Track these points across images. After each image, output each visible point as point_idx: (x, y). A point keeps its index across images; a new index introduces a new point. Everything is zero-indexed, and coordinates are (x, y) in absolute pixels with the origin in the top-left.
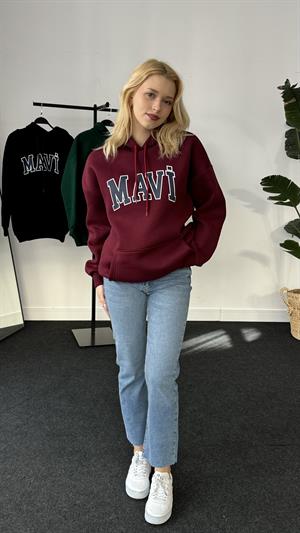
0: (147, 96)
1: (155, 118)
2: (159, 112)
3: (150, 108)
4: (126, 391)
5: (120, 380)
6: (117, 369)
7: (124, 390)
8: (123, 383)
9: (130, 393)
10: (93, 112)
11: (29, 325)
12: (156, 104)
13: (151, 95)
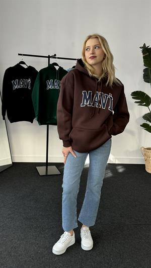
11: (14, 164)
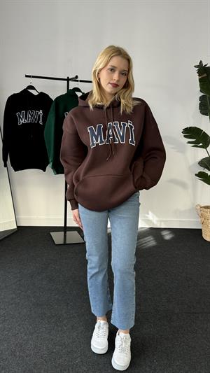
0: (109, 71)
1: (115, 86)
2: (118, 81)
3: (112, 79)
4: (94, 278)
5: (89, 271)
6: (86, 262)
7: (91, 277)
8: (90, 272)
9: (96, 280)
10: (66, 82)
12: (116, 76)
13: (112, 70)
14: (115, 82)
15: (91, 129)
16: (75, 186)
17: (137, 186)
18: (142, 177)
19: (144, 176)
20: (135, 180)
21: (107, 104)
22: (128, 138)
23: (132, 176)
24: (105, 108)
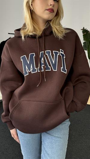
14: (51, 7)
15: (24, 58)
16: (11, 111)
17: (68, 111)
18: (73, 101)
19: (75, 100)
20: (67, 106)
21: (39, 33)
22: (60, 66)
23: (63, 101)
24: (37, 37)
